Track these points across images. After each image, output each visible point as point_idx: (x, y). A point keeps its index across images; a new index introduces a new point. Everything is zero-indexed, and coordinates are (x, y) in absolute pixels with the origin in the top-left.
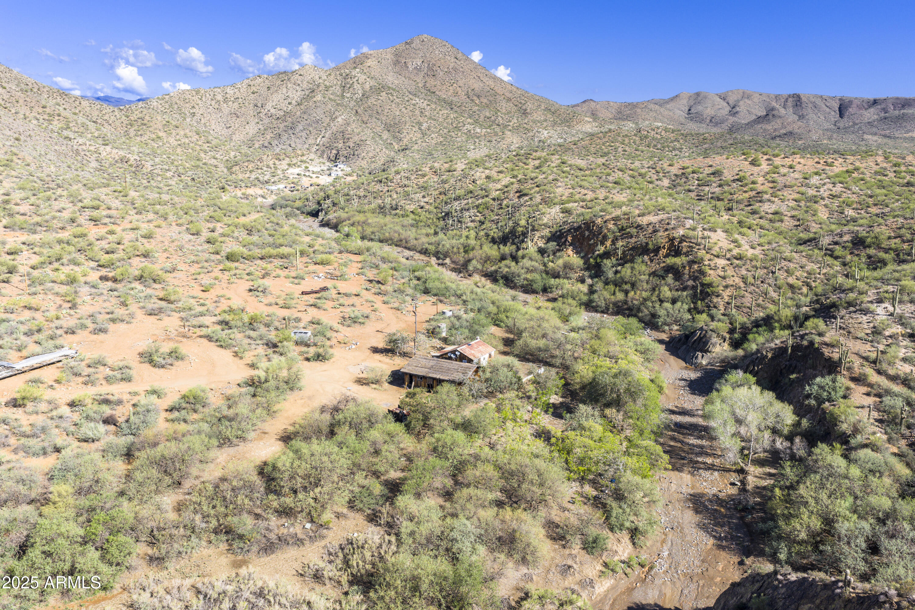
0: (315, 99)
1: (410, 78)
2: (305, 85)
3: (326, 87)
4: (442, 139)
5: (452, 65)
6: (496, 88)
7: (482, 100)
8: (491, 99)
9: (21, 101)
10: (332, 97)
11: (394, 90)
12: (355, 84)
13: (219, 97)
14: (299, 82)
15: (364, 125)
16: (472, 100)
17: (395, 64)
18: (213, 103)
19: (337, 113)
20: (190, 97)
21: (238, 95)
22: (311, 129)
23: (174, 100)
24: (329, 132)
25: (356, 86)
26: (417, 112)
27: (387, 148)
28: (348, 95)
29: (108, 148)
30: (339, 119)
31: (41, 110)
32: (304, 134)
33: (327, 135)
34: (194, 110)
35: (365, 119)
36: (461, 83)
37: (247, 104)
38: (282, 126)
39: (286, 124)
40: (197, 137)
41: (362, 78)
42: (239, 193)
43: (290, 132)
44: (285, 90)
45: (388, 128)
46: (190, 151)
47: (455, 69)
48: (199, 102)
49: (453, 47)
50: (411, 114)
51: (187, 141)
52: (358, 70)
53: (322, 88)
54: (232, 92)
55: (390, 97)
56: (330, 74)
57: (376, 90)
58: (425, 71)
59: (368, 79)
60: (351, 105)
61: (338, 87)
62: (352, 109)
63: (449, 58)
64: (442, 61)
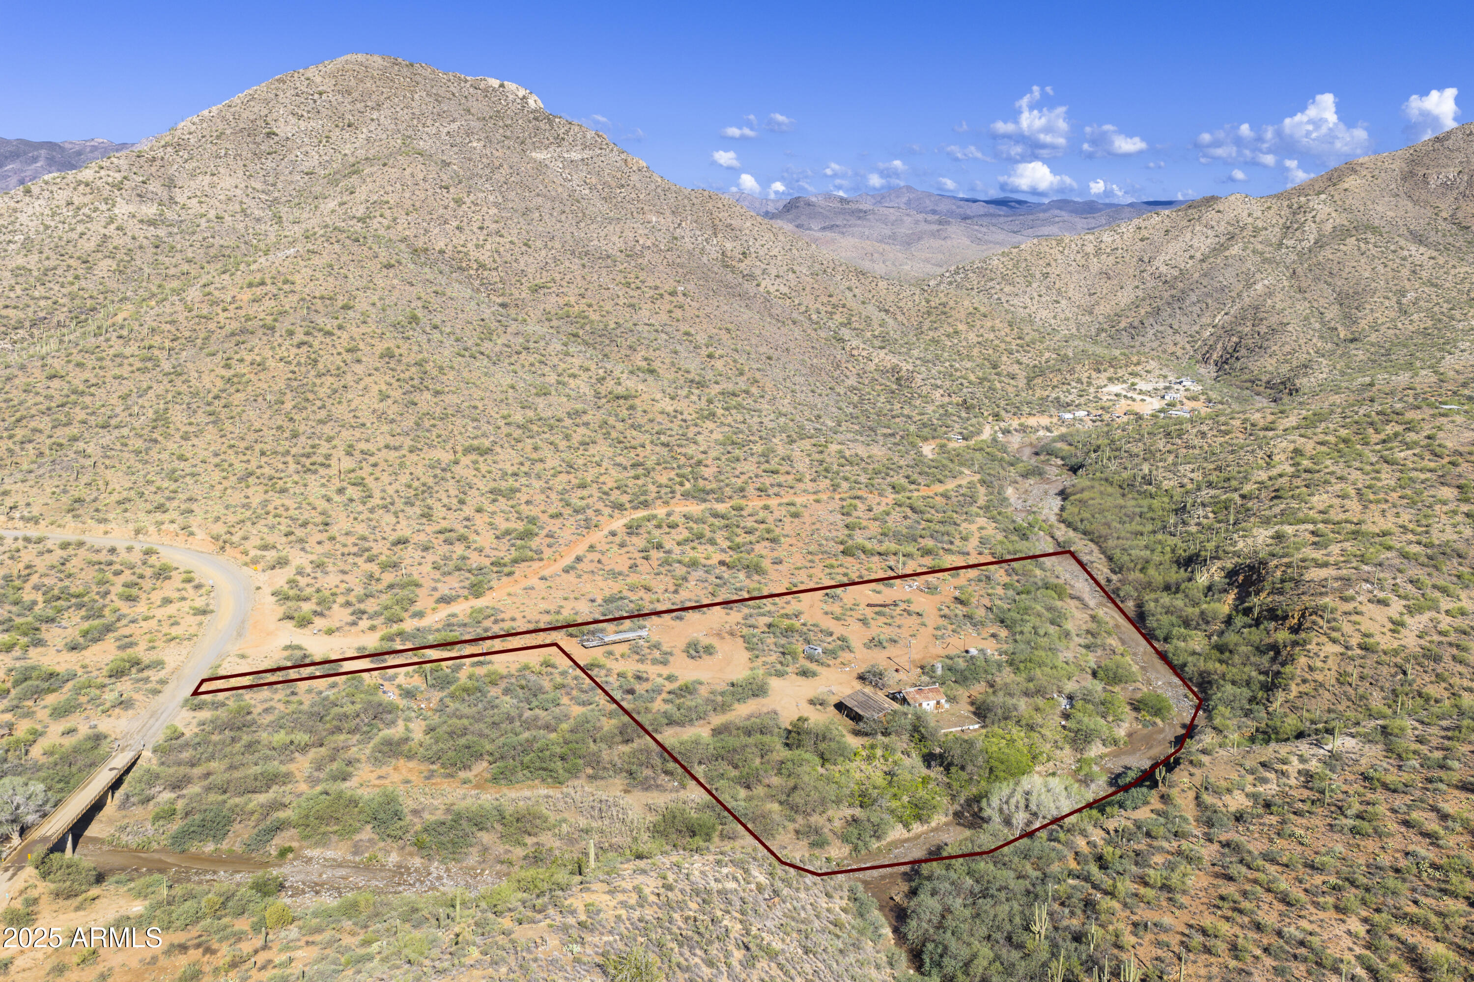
0: (1227, 253)
2: (1222, 228)
3: (1256, 230)
4: (1430, 323)
10: (1259, 247)
11: (1375, 232)
12: (1309, 222)
13: (1090, 249)
14: (1214, 223)
15: (1298, 296)
17: (1404, 179)
18: (1079, 257)
19: (1258, 276)
21: (1119, 243)
22: (1209, 301)
23: (1024, 255)
24: (1238, 306)
25: (1310, 227)
26: (1405, 272)
27: (1321, 337)
28: (1290, 243)
29: (882, 353)
30: (1259, 286)
32: (1196, 309)
33: (1232, 312)
34: (1049, 269)
35: (1304, 285)
37: (1127, 259)
38: (1166, 295)
39: (1174, 292)
40: (1007, 330)
41: (1325, 211)
42: (1015, 423)
43: (1177, 305)
44: (1189, 235)
45: (1341, 299)
46: (991, 351)
48: (1059, 256)
50: (1391, 275)
51: (992, 336)
52: (1323, 196)
53: (1249, 230)
54: (1110, 239)
55: (1362, 245)
56: (1269, 208)
57: (1341, 233)
58: (1462, 189)
59: (1334, 214)
60: (1288, 261)
61: (1277, 229)
62: (1287, 268)
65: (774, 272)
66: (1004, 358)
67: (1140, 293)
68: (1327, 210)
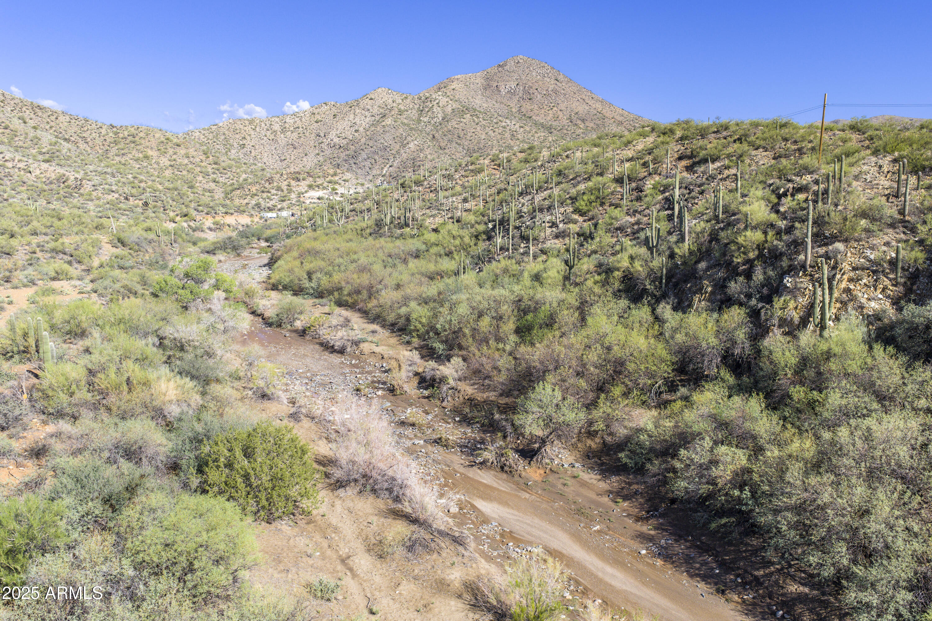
0: (383, 124)
1: (501, 103)
2: (375, 110)
3: (400, 110)
5: (551, 87)
6: (604, 111)
7: (587, 124)
8: (599, 122)
10: (406, 121)
11: (480, 112)
12: (435, 107)
13: (277, 127)
14: (369, 107)
15: (441, 151)
16: (576, 125)
17: (485, 89)
18: (269, 133)
19: (409, 139)
20: (241, 127)
21: (299, 123)
22: (376, 157)
23: (222, 130)
24: (400, 160)
25: (436, 110)
26: (507, 135)
28: (426, 119)
30: (411, 145)
32: (367, 164)
33: (395, 164)
34: (245, 142)
35: (443, 145)
36: (562, 106)
37: (307, 134)
38: (343, 155)
39: (347, 153)
41: (443, 101)
43: (352, 162)
44: (352, 116)
45: (471, 153)
47: (555, 91)
48: (252, 133)
49: (553, 68)
50: (499, 137)
52: (439, 93)
53: (396, 111)
54: (292, 121)
55: (476, 119)
56: (406, 98)
57: (459, 113)
58: (521, 95)
59: (450, 102)
60: (427, 130)
61: (414, 111)
62: (428, 134)
63: (548, 80)
64: (540, 83)
66: (200, 178)
67: (321, 159)
68: (445, 99)
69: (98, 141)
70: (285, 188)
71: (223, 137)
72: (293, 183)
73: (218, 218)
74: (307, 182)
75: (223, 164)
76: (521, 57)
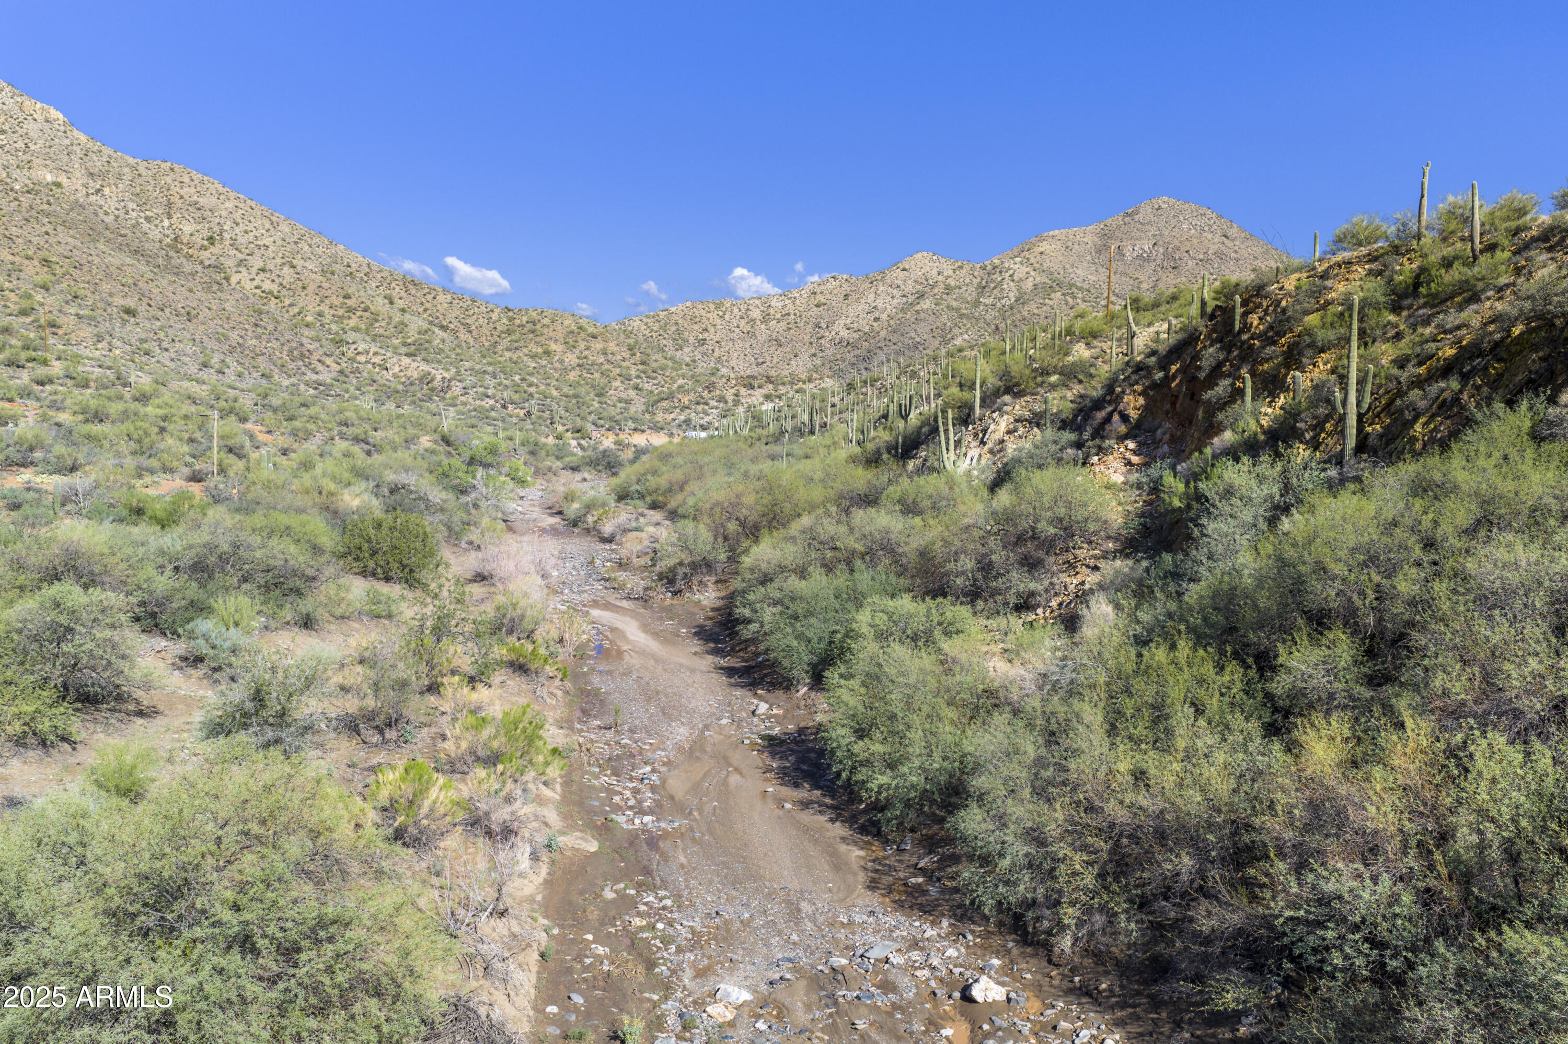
0: (918, 308)
1: (1125, 274)
2: (909, 287)
3: (948, 287)
5: (1214, 248)
9: (312, 287)
10: (954, 304)
11: (1080, 289)
12: (1006, 281)
13: (756, 314)
14: (899, 282)
17: (1099, 252)
18: (743, 322)
19: (956, 331)
20: (703, 313)
21: (790, 308)
23: (674, 318)
25: (1008, 285)
28: (988, 301)
30: (959, 341)
31: (337, 301)
34: (706, 335)
37: (801, 324)
39: (857, 352)
41: (1022, 272)
42: (608, 441)
43: (862, 367)
44: (872, 297)
47: (1220, 255)
48: (719, 322)
49: (1220, 216)
52: (1018, 259)
53: (941, 288)
54: (780, 305)
55: (1070, 300)
56: (961, 267)
57: (1045, 290)
58: (1159, 262)
59: (1032, 273)
60: (988, 317)
61: (971, 288)
62: (989, 324)
63: (1210, 236)
64: (1195, 241)
65: (258, 263)
67: (818, 362)
68: (1025, 269)
69: (486, 330)
70: (730, 398)
71: (674, 328)
72: (743, 391)
73: (622, 436)
74: (764, 391)
75: (654, 365)
76: (1165, 198)
